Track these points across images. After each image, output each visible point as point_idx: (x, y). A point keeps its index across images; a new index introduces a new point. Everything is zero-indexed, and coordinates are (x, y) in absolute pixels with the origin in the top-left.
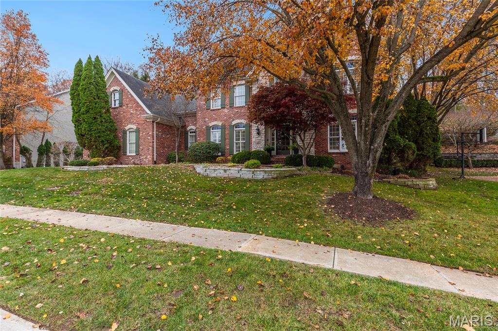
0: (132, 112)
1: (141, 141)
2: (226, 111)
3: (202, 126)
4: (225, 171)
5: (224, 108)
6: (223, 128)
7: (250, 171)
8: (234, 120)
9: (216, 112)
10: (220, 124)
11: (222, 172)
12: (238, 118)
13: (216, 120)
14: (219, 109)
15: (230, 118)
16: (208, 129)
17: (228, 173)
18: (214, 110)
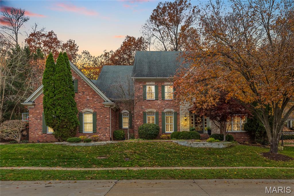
0: (88, 98)
1: (98, 122)
2: (159, 102)
3: (140, 111)
4: (204, 144)
5: (158, 100)
6: (157, 114)
7: (217, 144)
8: (165, 109)
9: (151, 102)
10: (155, 111)
11: (202, 145)
12: (168, 108)
13: (151, 108)
14: (153, 100)
15: (162, 107)
16: (145, 114)
17: (205, 145)
18: (149, 101)
